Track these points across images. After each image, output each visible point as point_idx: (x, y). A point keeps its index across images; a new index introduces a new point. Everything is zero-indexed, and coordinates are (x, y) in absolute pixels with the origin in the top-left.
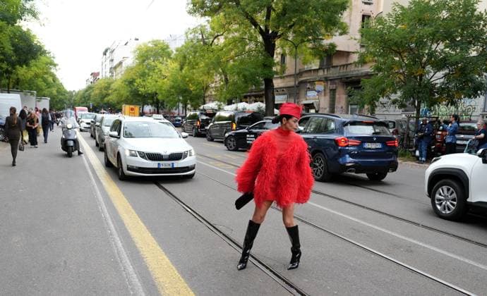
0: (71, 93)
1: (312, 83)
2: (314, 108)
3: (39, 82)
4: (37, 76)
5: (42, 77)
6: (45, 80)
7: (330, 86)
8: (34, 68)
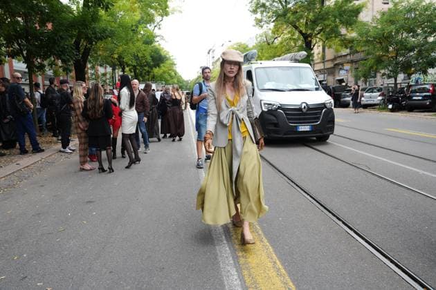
0: (187, 81)
1: (342, 64)
2: (344, 82)
3: (166, 76)
4: (164, 72)
5: (168, 73)
6: (170, 75)
7: (355, 66)
8: (163, 68)
